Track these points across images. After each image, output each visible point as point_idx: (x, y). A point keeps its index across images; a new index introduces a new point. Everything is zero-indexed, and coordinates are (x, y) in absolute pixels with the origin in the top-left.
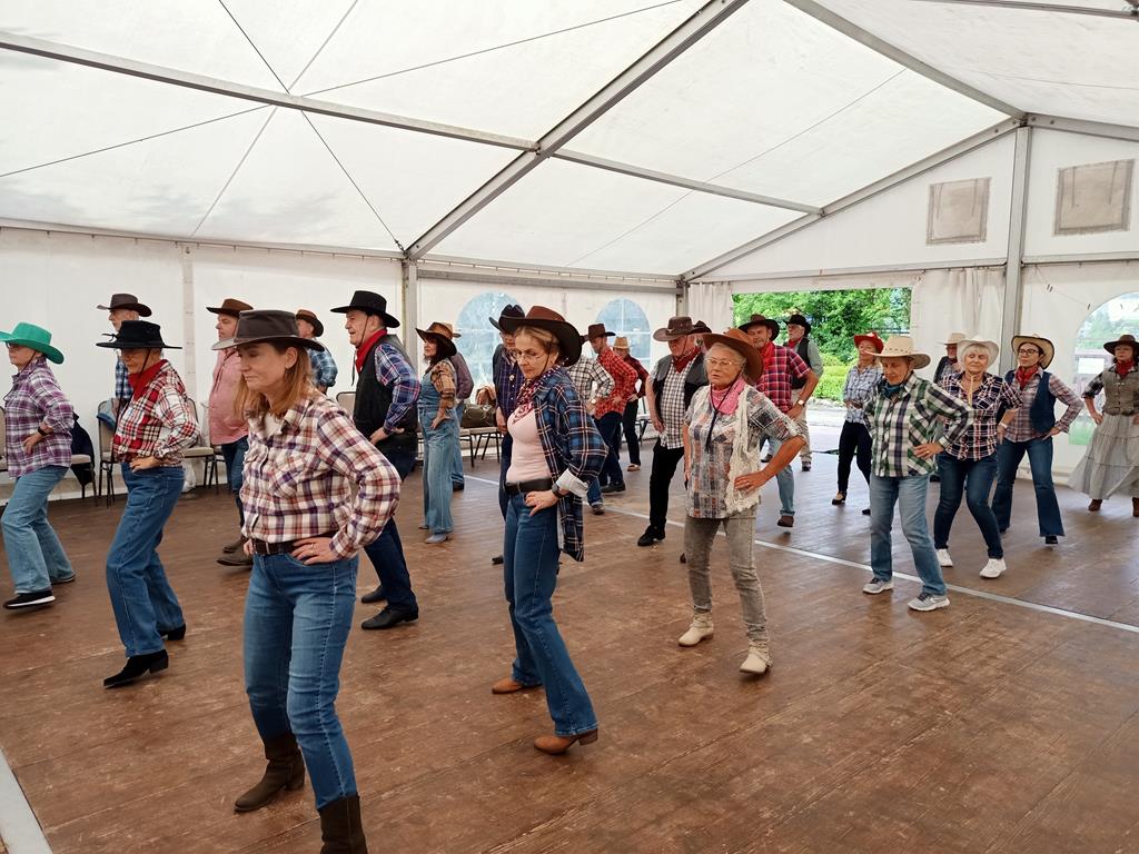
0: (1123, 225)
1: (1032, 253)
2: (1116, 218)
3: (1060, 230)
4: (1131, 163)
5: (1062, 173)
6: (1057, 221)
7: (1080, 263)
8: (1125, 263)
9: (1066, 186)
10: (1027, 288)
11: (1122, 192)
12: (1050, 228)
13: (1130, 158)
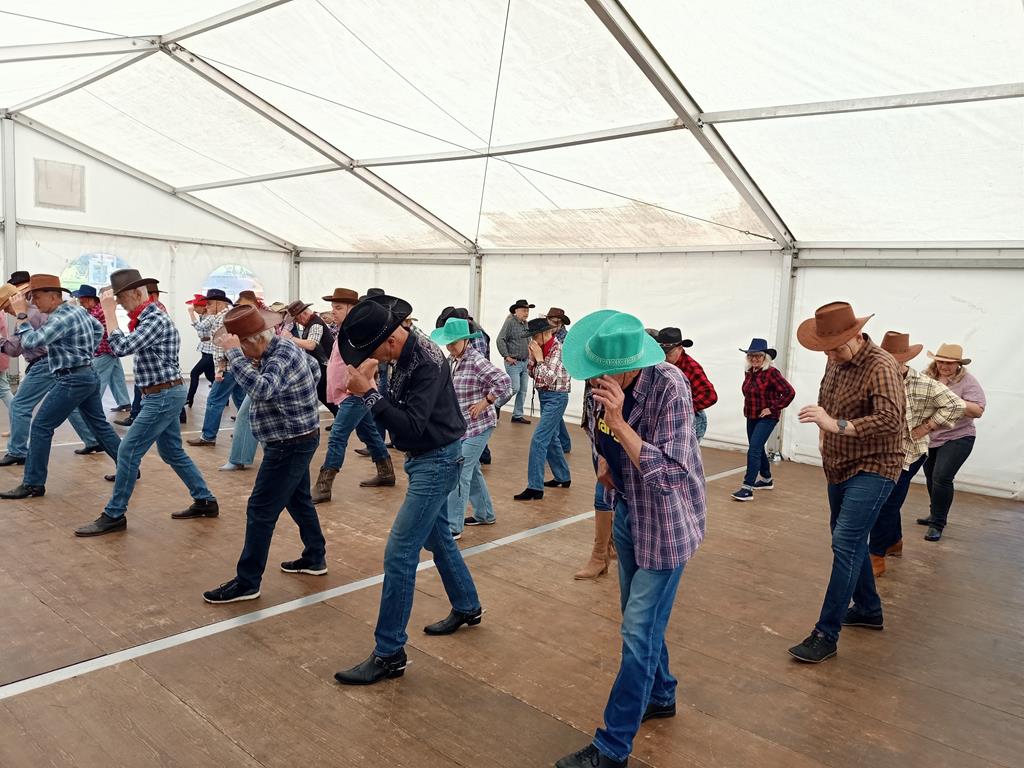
0: (81, 208)
1: (23, 217)
2: (76, 203)
3: (40, 203)
4: (83, 167)
5: (36, 161)
6: (37, 196)
7: (57, 229)
8: (85, 234)
9: (41, 174)
10: (19, 243)
11: (79, 187)
12: (32, 201)
13: (82, 164)
